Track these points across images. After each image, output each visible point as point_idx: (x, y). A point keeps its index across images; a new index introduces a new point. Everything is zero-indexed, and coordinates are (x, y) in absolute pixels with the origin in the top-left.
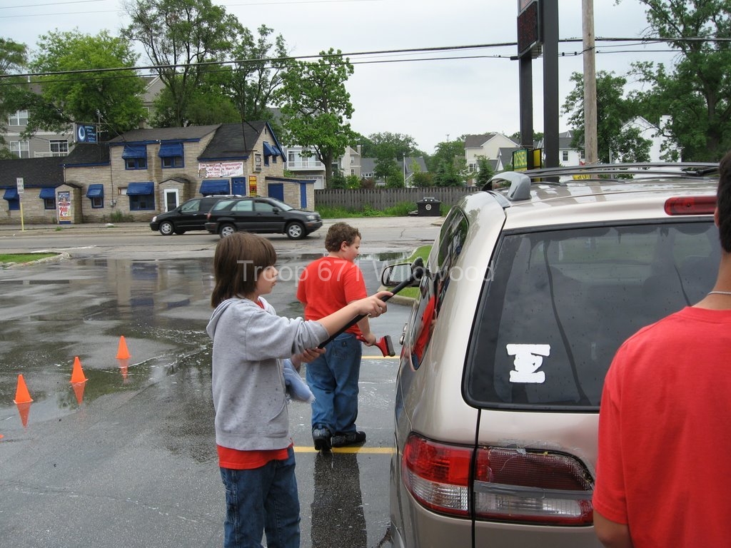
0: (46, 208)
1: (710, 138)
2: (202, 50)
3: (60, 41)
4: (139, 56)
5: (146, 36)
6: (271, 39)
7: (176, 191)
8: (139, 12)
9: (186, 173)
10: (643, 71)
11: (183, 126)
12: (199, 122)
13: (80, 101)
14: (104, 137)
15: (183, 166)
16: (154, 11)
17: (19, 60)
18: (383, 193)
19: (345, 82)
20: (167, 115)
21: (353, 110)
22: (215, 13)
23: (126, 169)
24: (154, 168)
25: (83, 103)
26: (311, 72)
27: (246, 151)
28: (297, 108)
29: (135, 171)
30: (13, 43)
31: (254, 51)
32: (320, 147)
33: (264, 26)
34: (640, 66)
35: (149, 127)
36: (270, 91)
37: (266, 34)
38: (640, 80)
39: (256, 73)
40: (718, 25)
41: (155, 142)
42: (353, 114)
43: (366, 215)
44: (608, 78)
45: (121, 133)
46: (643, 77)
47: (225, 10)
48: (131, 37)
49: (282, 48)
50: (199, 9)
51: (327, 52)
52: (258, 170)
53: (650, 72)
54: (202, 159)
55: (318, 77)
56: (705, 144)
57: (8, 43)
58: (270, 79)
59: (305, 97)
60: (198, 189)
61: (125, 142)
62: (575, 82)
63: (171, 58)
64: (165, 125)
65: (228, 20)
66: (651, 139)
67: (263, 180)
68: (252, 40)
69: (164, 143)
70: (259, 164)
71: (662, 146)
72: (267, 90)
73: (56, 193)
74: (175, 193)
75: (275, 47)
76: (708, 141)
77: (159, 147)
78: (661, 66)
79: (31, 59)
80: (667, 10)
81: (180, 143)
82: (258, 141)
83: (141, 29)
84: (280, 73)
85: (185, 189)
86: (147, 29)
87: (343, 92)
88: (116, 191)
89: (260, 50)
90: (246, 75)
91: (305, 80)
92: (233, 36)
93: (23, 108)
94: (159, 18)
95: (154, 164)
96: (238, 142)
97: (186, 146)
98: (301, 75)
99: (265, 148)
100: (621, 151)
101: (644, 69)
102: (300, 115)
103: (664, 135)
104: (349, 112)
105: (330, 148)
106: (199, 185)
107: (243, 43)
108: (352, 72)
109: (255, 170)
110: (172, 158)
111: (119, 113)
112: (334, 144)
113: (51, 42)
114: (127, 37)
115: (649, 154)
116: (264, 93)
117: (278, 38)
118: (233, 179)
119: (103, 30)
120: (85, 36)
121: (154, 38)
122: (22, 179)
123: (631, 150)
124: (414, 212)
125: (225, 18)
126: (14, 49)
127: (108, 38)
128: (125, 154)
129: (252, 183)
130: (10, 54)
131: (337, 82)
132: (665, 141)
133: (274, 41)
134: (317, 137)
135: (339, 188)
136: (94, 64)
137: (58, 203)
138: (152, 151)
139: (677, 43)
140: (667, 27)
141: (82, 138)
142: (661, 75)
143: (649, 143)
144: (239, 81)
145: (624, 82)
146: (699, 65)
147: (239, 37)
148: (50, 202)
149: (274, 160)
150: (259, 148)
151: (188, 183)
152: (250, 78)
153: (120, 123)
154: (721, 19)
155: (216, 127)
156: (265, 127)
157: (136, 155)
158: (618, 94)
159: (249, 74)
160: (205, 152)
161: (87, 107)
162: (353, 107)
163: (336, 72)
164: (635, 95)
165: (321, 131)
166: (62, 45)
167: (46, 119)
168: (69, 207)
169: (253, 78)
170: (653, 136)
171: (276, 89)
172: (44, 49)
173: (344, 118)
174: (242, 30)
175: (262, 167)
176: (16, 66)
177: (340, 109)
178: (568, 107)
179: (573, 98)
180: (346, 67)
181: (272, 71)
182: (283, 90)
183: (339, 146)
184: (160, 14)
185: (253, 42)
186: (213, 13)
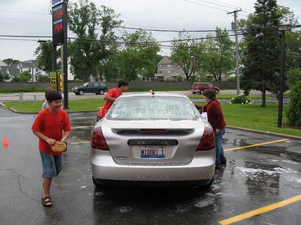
40: (89, 27)
62: (39, 43)
71: (70, 68)
76: (87, 67)
80: (72, 20)
139: (75, 32)
140: (72, 26)
154: (90, 25)
178: (36, 53)
179: (38, 49)
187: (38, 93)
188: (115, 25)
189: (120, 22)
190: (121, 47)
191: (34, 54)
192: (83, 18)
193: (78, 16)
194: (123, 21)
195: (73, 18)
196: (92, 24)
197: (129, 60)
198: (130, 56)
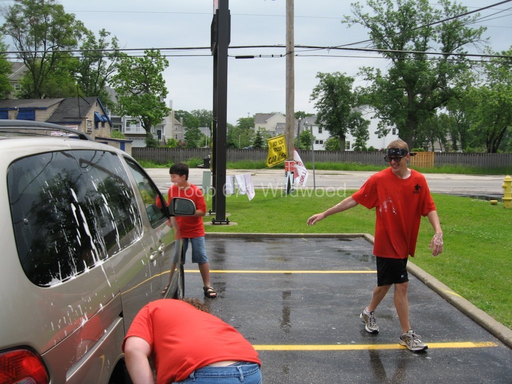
1: (409, 120)
2: (55, 44)
4: (9, 45)
5: (15, 32)
6: (108, 39)
8: (10, 15)
10: (367, 73)
11: (40, 98)
12: (51, 95)
16: (21, 15)
18: (181, 151)
19: (162, 72)
20: (29, 90)
21: (168, 93)
22: (65, 19)
26: (138, 64)
27: (80, 118)
28: (127, 88)
31: (95, 47)
32: (143, 117)
33: (104, 30)
34: (365, 70)
35: (15, 98)
36: (107, 76)
37: (104, 35)
38: (365, 79)
39: (97, 63)
40: (416, 44)
41: (14, 109)
42: (167, 95)
44: (342, 77)
46: (367, 77)
47: (74, 17)
48: (4, 33)
49: (116, 46)
50: (54, 16)
52: (90, 132)
53: (372, 74)
55: (143, 68)
56: (405, 125)
58: (107, 67)
59: (133, 82)
62: (319, 79)
63: (33, 49)
64: (26, 97)
65: (77, 25)
66: (370, 120)
68: (95, 39)
69: (21, 110)
70: (90, 127)
71: (378, 125)
72: (105, 76)
75: (111, 45)
76: (407, 123)
77: (17, 112)
78: (378, 70)
80: (383, 32)
81: (33, 110)
82: (90, 111)
83: (12, 27)
84: (114, 64)
86: (16, 27)
87: (161, 79)
89: (100, 47)
90: (90, 64)
91: (134, 70)
92: (80, 36)
94: (25, 20)
96: (75, 111)
97: (37, 113)
98: (131, 66)
99: (95, 116)
100: (349, 127)
101: (368, 72)
102: (130, 95)
103: (379, 118)
104: (164, 93)
105: (149, 117)
107: (88, 41)
108: (167, 65)
109: (87, 132)
112: (152, 116)
114: (2, 33)
115: (368, 129)
116: (102, 78)
117: (113, 39)
121: (20, 34)
123: (356, 127)
124: (201, 166)
125: (74, 23)
131: (156, 72)
132: (380, 122)
133: (111, 41)
134: (141, 111)
135: (151, 147)
138: (12, 115)
139: (389, 56)
140: (383, 44)
142: (379, 76)
143: (368, 122)
144: (85, 69)
145: (353, 80)
146: (402, 71)
147: (84, 36)
149: (103, 125)
150: (90, 117)
152: (93, 66)
154: (418, 40)
155: (61, 100)
156: (96, 101)
158: (349, 88)
159: (93, 63)
160: (51, 117)
162: (167, 90)
163: (156, 65)
164: (360, 89)
165: (143, 106)
169: (94, 67)
170: (371, 118)
171: (113, 74)
174: (86, 32)
175: (93, 130)
177: (158, 91)
178: (314, 96)
179: (317, 90)
180: (163, 62)
181: (108, 62)
182: (118, 76)
183: (156, 117)
184: (26, 17)
185: (95, 41)
186: (63, 19)
188: (470, 37)
189: (480, 32)
190: (479, 82)
191: (310, 99)
192: (403, 26)
193: (395, 25)
194: (486, 29)
195: (383, 28)
196: (421, 39)
197: (492, 107)
198: (495, 98)
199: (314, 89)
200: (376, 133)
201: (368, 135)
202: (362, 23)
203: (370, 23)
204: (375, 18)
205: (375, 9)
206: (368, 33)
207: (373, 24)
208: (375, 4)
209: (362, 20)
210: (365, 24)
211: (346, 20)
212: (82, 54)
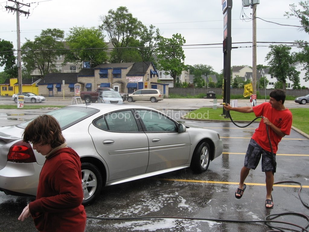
0: (71, 91)
2: (129, 34)
3: (77, 30)
4: (105, 36)
5: (108, 29)
6: (154, 30)
7: (118, 86)
8: (106, 20)
9: (122, 80)
11: (120, 62)
12: (127, 61)
13: (84, 53)
14: (92, 66)
15: (121, 78)
17: (61, 36)
19: (182, 46)
20: (115, 58)
21: (185, 57)
22: (134, 21)
23: (100, 78)
24: (110, 78)
25: (85, 53)
26: (169, 42)
27: (144, 73)
28: (163, 56)
29: (103, 79)
30: (59, 30)
31: (148, 34)
32: (172, 71)
33: (152, 25)
34: (298, 42)
35: (108, 63)
36: (153, 50)
37: (152, 28)
38: (298, 47)
39: (148, 43)
41: (111, 69)
42: (185, 59)
43: (188, 98)
44: (284, 47)
45: (98, 65)
47: (137, 19)
49: (158, 33)
50: (128, 19)
51: (175, 35)
52: (148, 80)
53: (302, 45)
54: (128, 75)
55: (172, 44)
57: (58, 30)
58: (153, 45)
59: (166, 52)
60: (126, 86)
61: (100, 68)
62: (271, 49)
63: (117, 37)
64: (113, 62)
66: (300, 71)
67: (150, 83)
68: (147, 30)
69: (114, 69)
70: (148, 77)
71: (306, 74)
73: (75, 86)
74: (118, 87)
75: (156, 33)
77: (112, 70)
79: (66, 36)
81: (120, 69)
82: (148, 69)
84: (157, 43)
85: (121, 86)
86: (108, 26)
87: (181, 50)
88: (96, 86)
89: (150, 34)
90: (144, 43)
91: (167, 45)
92: (140, 29)
93: (62, 54)
95: (110, 76)
96: (141, 69)
97: (122, 70)
98: (165, 43)
99: (151, 72)
100: (288, 75)
102: (164, 59)
103: (306, 70)
104: (183, 57)
105: (176, 71)
106: (126, 84)
107: (144, 31)
108: (185, 42)
110: (117, 75)
111: (98, 57)
112: (177, 70)
113: (74, 31)
114: (101, 29)
115: (299, 77)
116: (151, 50)
117: (157, 29)
118: (139, 83)
119: (93, 27)
120: (86, 29)
121: (111, 29)
122: (64, 81)
123: (292, 75)
124: (205, 97)
125: (137, 22)
126: (60, 33)
127: (95, 29)
128: (100, 73)
129: (146, 84)
130: (58, 34)
131: (179, 46)
132: (307, 72)
133: (155, 31)
134: (171, 67)
136: (90, 40)
137: (75, 89)
138: (110, 72)
141: (85, 66)
142: (306, 45)
143: (299, 73)
144: (142, 45)
145: (290, 48)
147: (142, 29)
148: (72, 89)
149: (154, 76)
150: (148, 72)
151: (122, 84)
152: (146, 44)
153: (99, 61)
155: (133, 63)
156: (151, 64)
157: (104, 73)
158: (288, 53)
159: (146, 43)
160: (129, 72)
161: (87, 55)
162: (185, 56)
163: (179, 43)
164: (294, 54)
165: (172, 65)
166: (78, 32)
167: (71, 58)
168: (79, 91)
169: (147, 45)
170: (302, 70)
171: (156, 48)
172: (72, 33)
173: (182, 60)
174: (143, 27)
175: (150, 79)
176: (59, 38)
177: (180, 56)
178: (268, 58)
179: (270, 54)
180: (183, 40)
181: (154, 42)
182: (158, 49)
183: (179, 71)
184: (113, 21)
185: (147, 31)
186: (133, 21)
187: (262, 100)
191: (265, 60)
199: (267, 54)
200: (304, 79)
201: (299, 80)
202: (296, 16)
203: (301, 16)
204: (304, 12)
205: (304, 7)
206: (300, 21)
207: (303, 16)
208: (304, 4)
209: (296, 14)
210: (298, 16)
211: (286, 14)
212: (140, 38)
